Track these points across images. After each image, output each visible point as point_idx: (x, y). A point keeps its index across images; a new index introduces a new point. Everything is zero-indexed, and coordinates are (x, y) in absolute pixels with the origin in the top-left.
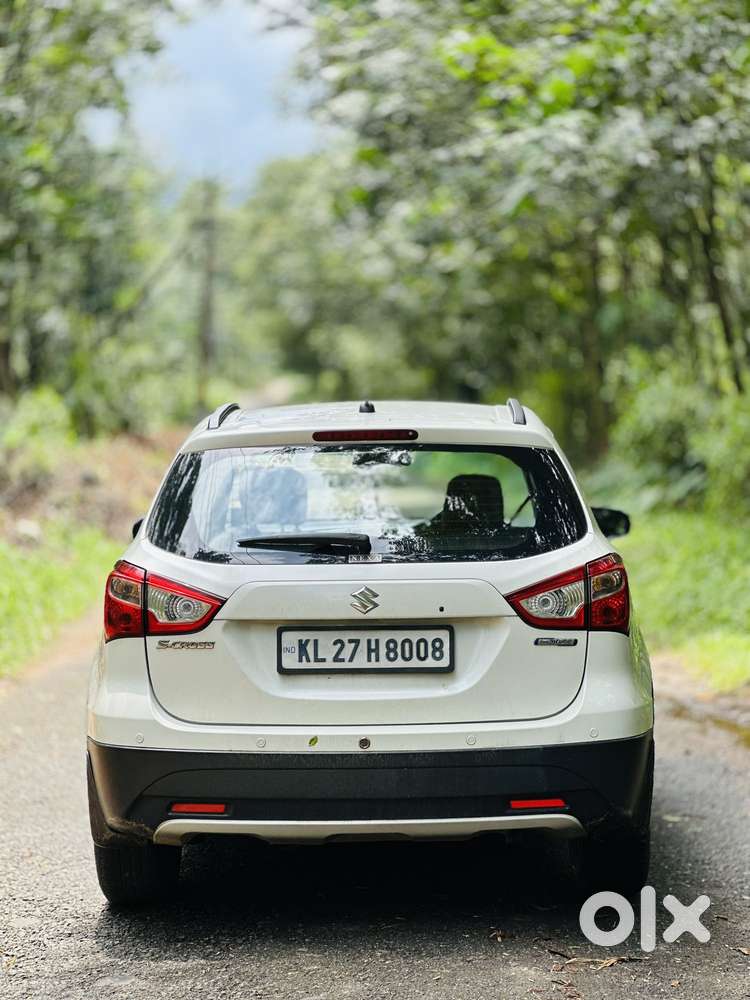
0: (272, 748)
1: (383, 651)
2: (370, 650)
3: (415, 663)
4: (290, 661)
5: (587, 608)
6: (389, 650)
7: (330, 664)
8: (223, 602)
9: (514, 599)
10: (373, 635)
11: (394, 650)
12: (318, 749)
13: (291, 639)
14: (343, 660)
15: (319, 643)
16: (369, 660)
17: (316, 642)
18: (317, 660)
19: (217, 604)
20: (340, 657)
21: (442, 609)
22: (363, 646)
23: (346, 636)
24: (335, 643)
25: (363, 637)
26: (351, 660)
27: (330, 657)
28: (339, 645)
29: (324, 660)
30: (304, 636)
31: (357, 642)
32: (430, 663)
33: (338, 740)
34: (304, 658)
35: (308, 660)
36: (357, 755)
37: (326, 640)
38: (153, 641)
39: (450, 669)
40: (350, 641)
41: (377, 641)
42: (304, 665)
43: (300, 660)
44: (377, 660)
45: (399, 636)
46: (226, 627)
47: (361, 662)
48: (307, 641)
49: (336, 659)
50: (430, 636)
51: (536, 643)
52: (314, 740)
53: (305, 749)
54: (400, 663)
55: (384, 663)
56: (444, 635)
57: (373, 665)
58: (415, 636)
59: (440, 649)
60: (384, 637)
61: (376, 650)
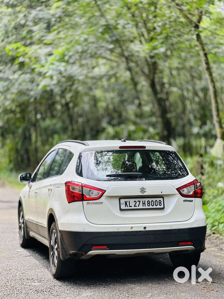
0: (121, 230)
2: (143, 204)
3: (155, 207)
4: (123, 207)
5: (195, 192)
6: (148, 203)
7: (133, 207)
8: (105, 191)
9: (179, 189)
10: (144, 200)
11: (149, 203)
12: (132, 230)
13: (123, 201)
14: (136, 206)
16: (143, 206)
17: (129, 201)
18: (130, 206)
20: (136, 205)
21: (162, 192)
22: (141, 202)
23: (137, 200)
24: (134, 202)
25: (141, 200)
26: (138, 206)
28: (135, 202)
29: (131, 206)
31: (140, 201)
32: (158, 207)
33: (138, 227)
34: (126, 206)
35: (128, 207)
36: (143, 231)
37: (132, 201)
38: (85, 202)
39: (164, 208)
40: (138, 201)
44: (145, 206)
45: (150, 200)
46: (106, 198)
47: (141, 207)
48: (127, 201)
49: (135, 206)
50: (158, 199)
51: (184, 201)
52: (132, 228)
53: (130, 230)
54: (151, 207)
55: (147, 207)
56: (161, 199)
57: (144, 207)
58: (154, 200)
59: (161, 203)
60: (146, 200)
61: (145, 204)
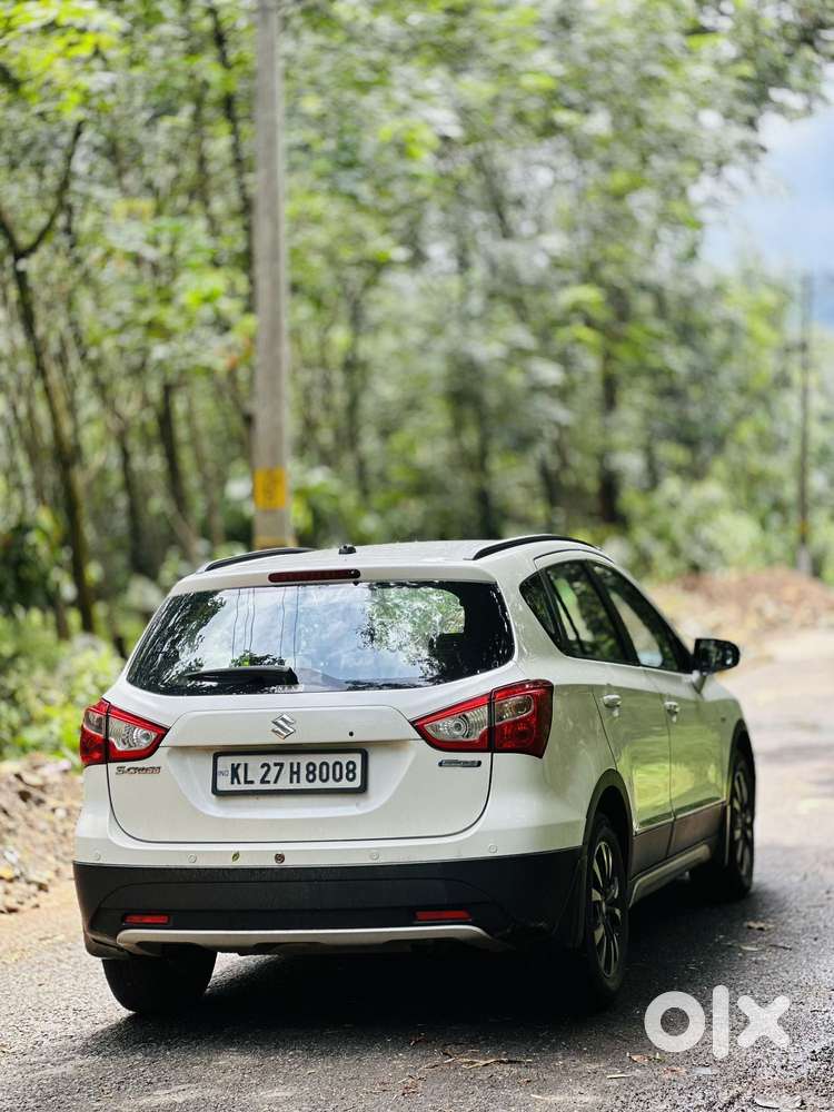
0: (202, 863)
1: (303, 772)
2: (292, 773)
3: (331, 784)
4: (224, 783)
6: (309, 773)
7: (257, 786)
8: (167, 730)
9: (419, 725)
10: (295, 759)
11: (313, 772)
12: (240, 863)
13: (225, 763)
14: (268, 782)
15: (249, 767)
16: (291, 781)
17: (246, 765)
18: (246, 782)
19: (162, 731)
20: (266, 779)
21: (351, 734)
22: (287, 769)
23: (271, 760)
24: (262, 767)
25: (287, 760)
26: (275, 782)
27: (257, 780)
28: (266, 768)
29: (252, 782)
30: (236, 760)
31: (281, 765)
32: (344, 784)
33: (256, 855)
34: (236, 781)
35: (239, 782)
36: (272, 870)
37: (255, 762)
38: (113, 767)
39: (363, 789)
40: (276, 765)
41: (299, 764)
42: (236, 787)
43: (232, 783)
44: (298, 782)
45: (317, 759)
46: (169, 754)
47: (284, 784)
48: (239, 765)
49: (263, 781)
50: (344, 759)
51: (440, 764)
52: (236, 856)
53: (229, 863)
54: (318, 784)
55: (304, 785)
56: (357, 758)
57: (295, 786)
58: (331, 759)
59: (353, 771)
60: (304, 760)
61: (298, 773)
